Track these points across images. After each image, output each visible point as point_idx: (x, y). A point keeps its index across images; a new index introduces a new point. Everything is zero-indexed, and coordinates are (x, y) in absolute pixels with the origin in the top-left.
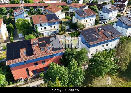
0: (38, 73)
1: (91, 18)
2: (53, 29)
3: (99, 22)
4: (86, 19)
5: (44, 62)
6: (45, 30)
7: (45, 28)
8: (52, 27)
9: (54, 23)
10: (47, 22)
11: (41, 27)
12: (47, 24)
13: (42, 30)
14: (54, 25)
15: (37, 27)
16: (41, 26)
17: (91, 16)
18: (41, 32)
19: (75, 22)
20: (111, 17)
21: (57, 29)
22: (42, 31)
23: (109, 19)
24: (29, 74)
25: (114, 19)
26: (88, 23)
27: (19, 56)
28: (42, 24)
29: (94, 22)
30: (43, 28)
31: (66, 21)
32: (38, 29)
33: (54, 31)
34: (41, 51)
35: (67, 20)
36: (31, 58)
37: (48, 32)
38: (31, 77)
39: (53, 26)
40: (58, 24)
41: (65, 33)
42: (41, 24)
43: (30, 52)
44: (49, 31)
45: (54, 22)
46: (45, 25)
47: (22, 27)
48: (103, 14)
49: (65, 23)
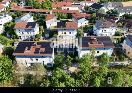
2: (29, 35)
7: (23, 33)
14: (31, 32)
15: (16, 31)
16: (19, 31)
22: (19, 35)
30: (21, 33)
39: (29, 32)
42: (19, 29)
44: (25, 36)
45: (30, 30)
46: (22, 31)
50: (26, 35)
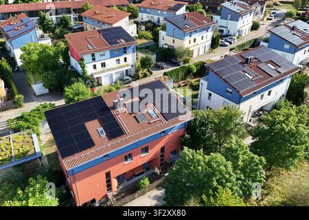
0: (128, 180)
1: (204, 34)
2: (122, 67)
3: (220, 43)
4: (194, 36)
5: (146, 150)
6: (104, 68)
7: (103, 65)
8: (119, 60)
9: (125, 51)
10: (107, 49)
11: (94, 63)
12: (107, 53)
13: (95, 71)
14: (125, 56)
15: (85, 62)
16: (94, 59)
17: (204, 29)
18: (95, 76)
19: (166, 44)
20: (242, 29)
21: (132, 66)
22: (96, 74)
23: (237, 35)
24: (109, 186)
25: (247, 33)
26: (198, 46)
28: (97, 56)
29: (210, 43)
30: (98, 64)
31: (144, 44)
32: (86, 69)
33: (124, 69)
34: (139, 122)
35: (145, 41)
37: (112, 75)
38: (115, 193)
39: (122, 58)
40: (134, 52)
41: (151, 73)
42: (93, 55)
44: (113, 72)
45: (125, 49)
46: (103, 57)
47: (42, 66)
48: (223, 22)
49: (142, 48)
50: (114, 69)
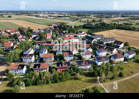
5: (65, 69)
12: (68, 57)
15: (65, 57)
18: (66, 60)
19: (81, 56)
27: (59, 66)
34: (65, 65)
35: (79, 54)
36: (62, 67)
39: (71, 57)
43: (62, 65)
48: (98, 53)
